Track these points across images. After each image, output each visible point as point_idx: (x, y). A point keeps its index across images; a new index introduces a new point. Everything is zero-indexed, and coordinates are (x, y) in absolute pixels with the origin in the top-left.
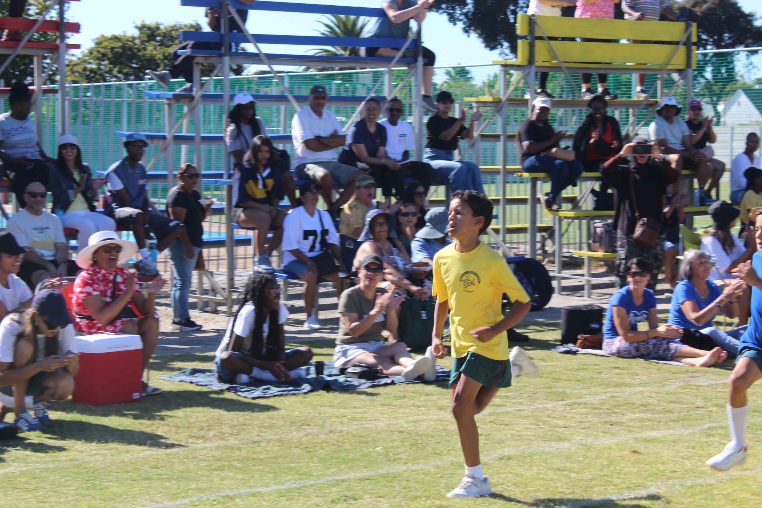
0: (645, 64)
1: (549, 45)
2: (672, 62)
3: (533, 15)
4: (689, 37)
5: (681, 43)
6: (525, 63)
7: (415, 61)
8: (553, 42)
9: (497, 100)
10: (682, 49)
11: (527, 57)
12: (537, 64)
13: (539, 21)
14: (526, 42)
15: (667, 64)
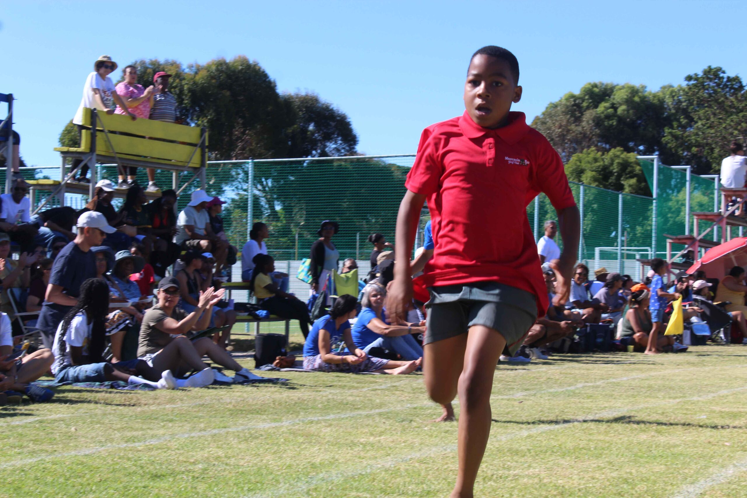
0: (171, 160)
1: (107, 136)
2: (192, 161)
3: (95, 109)
4: (203, 142)
5: (199, 146)
6: (88, 151)
7: (7, 139)
8: (110, 135)
9: (57, 183)
10: (198, 151)
11: (89, 146)
12: (98, 152)
13: (100, 115)
14: (89, 132)
15: (189, 162)
